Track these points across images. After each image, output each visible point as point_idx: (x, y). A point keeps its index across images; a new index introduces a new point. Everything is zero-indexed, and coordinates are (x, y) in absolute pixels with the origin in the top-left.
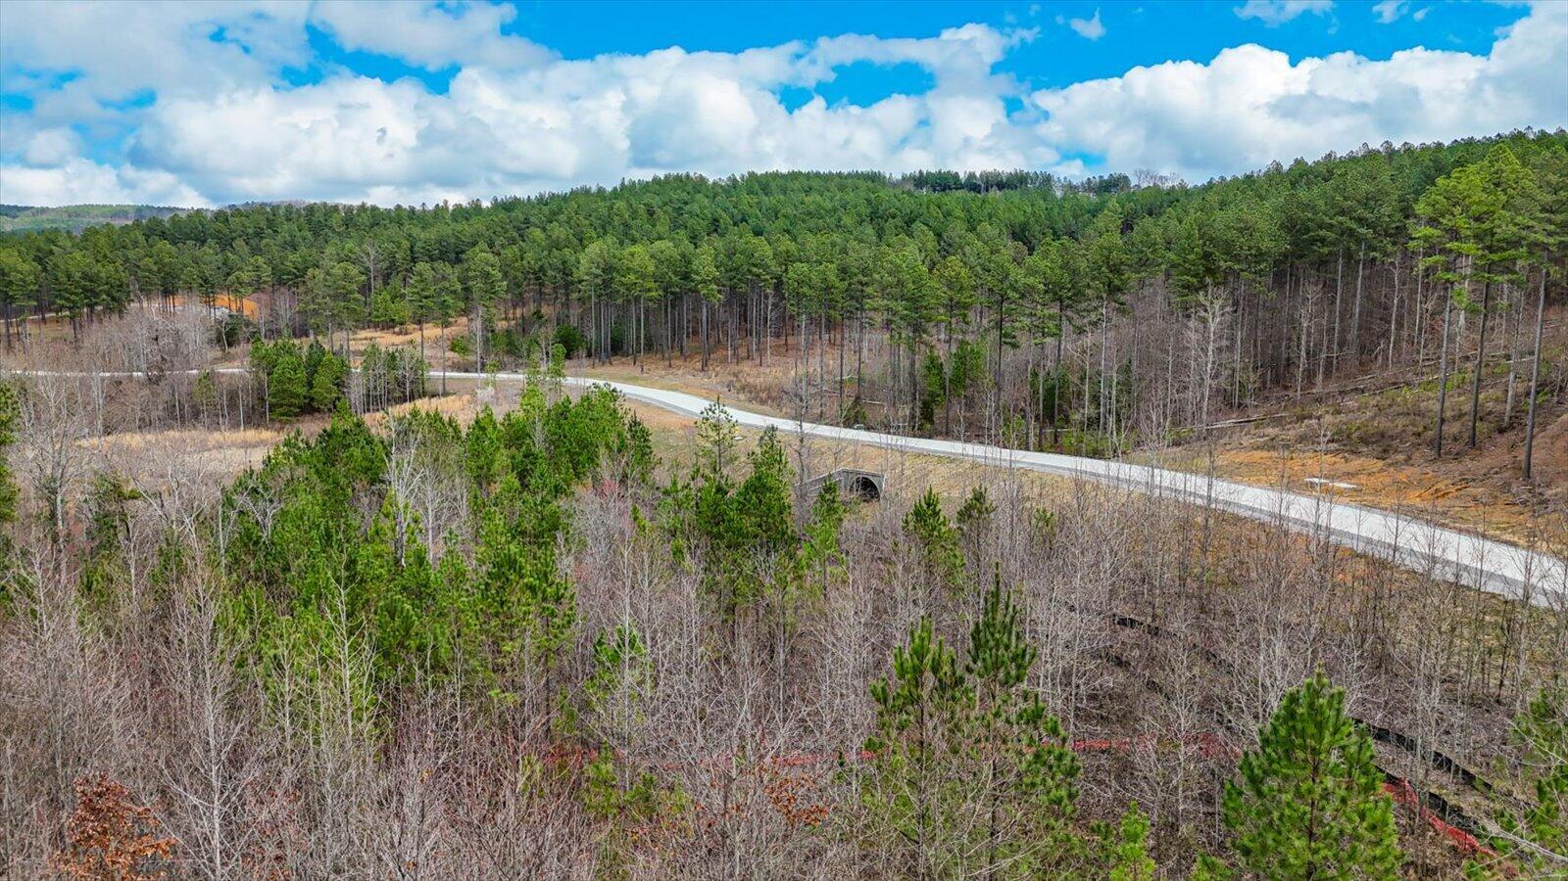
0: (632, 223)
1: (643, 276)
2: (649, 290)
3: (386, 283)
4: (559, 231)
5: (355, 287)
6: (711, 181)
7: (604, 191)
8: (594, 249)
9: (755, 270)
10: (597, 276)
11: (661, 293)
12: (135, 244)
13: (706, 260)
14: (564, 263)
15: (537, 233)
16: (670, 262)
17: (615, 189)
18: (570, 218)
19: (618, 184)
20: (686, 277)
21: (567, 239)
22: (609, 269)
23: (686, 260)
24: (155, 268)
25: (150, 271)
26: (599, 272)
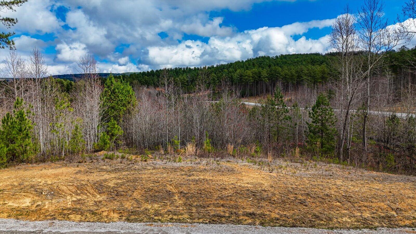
0: (249, 67)
1: (249, 77)
2: (250, 80)
3: (192, 83)
4: (231, 70)
5: (185, 81)
6: (271, 57)
7: (243, 61)
8: (238, 71)
9: (277, 74)
10: (238, 78)
11: (253, 81)
12: (140, 77)
13: (264, 73)
14: (232, 76)
15: (226, 70)
16: (256, 73)
17: (246, 61)
18: (234, 67)
19: (247, 60)
20: (260, 77)
21: (233, 71)
22: (241, 76)
23: (260, 73)
24: (144, 81)
25: (143, 82)
26: (239, 77)
